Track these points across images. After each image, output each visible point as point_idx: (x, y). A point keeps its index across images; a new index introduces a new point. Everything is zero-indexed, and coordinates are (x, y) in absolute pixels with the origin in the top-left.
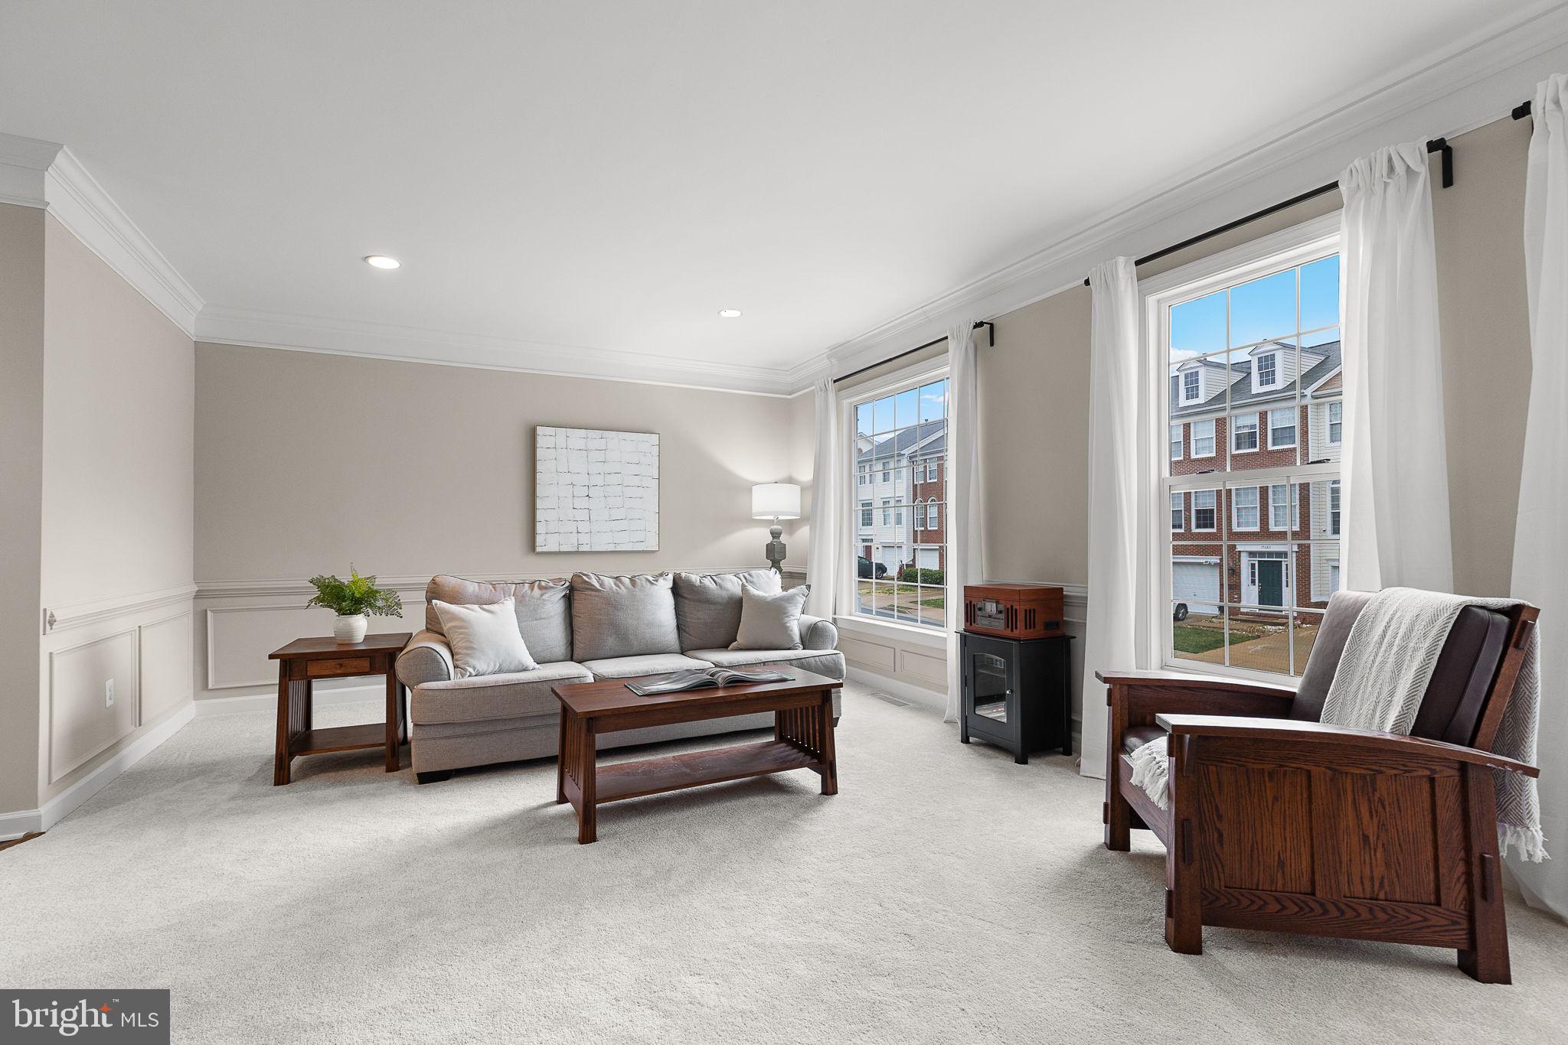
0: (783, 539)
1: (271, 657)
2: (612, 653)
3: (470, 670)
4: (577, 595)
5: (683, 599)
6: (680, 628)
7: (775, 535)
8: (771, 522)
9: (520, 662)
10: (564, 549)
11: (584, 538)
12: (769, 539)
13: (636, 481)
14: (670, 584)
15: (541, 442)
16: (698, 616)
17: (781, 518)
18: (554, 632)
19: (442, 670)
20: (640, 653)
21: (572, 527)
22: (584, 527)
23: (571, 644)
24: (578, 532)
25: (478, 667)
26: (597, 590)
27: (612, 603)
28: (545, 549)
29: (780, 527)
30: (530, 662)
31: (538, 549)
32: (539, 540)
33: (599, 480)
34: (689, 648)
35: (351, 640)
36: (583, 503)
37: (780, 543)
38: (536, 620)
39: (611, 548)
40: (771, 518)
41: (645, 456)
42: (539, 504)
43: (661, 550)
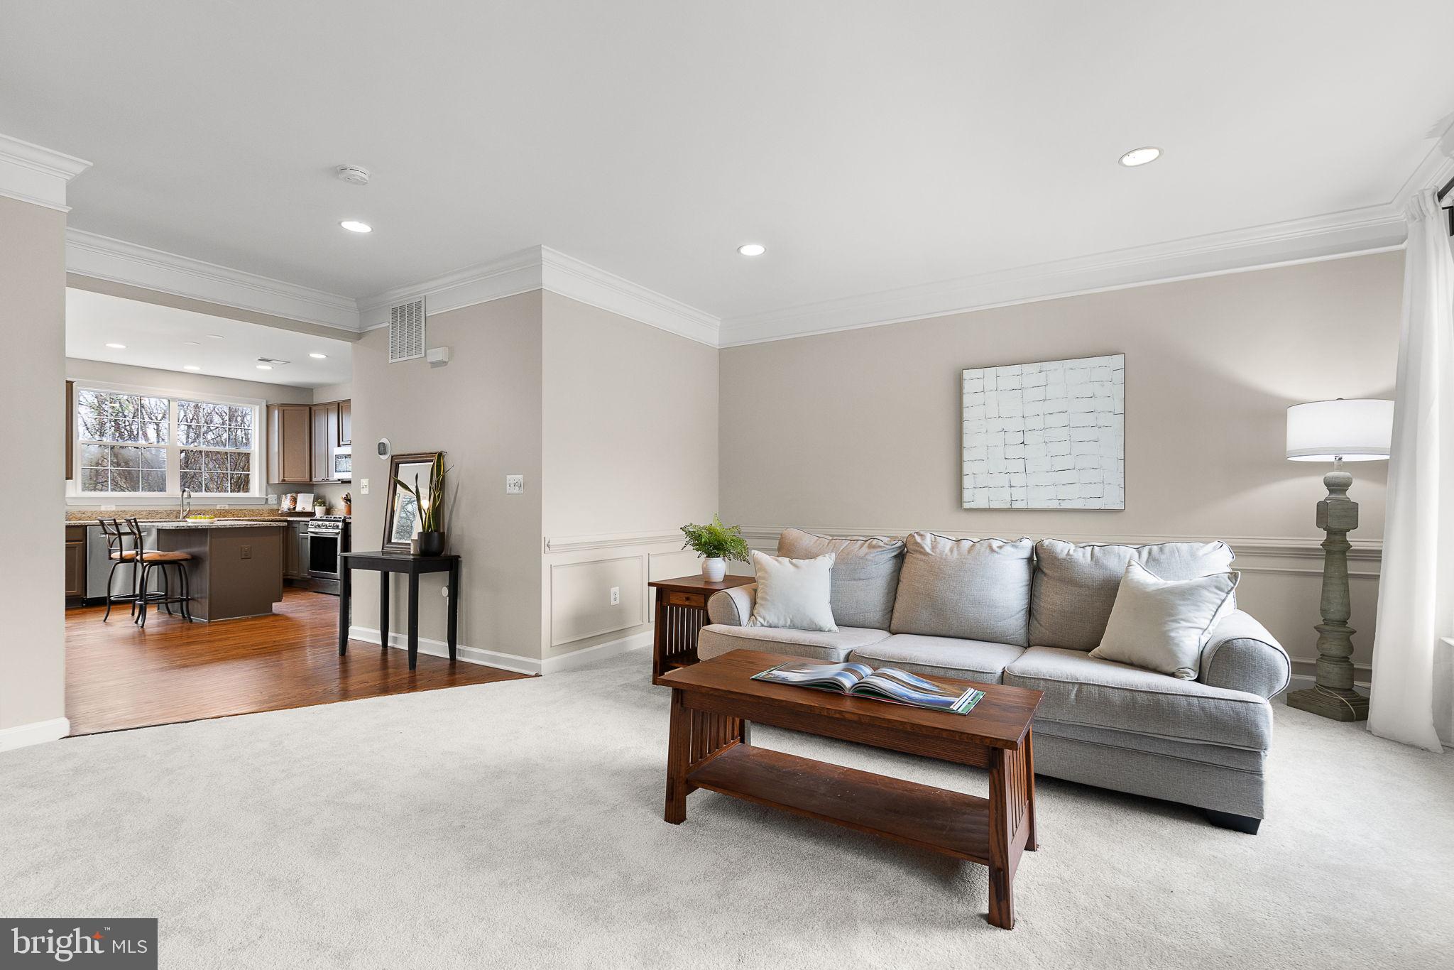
0: (1352, 494)
1: (650, 584)
2: (927, 630)
3: (762, 621)
4: (908, 559)
5: (1043, 575)
6: (1030, 612)
7: (1338, 487)
8: (1329, 465)
9: (812, 622)
10: (994, 505)
11: (1018, 494)
12: (1324, 493)
13: (1090, 419)
14: (1026, 554)
15: (967, 387)
16: (1054, 598)
17: (1346, 458)
18: (872, 594)
19: (734, 615)
20: (964, 636)
21: (1004, 480)
22: (1018, 480)
23: (890, 610)
24: (1011, 487)
25: (768, 618)
26: (926, 554)
27: (936, 569)
28: (972, 505)
29: (1348, 474)
30: (828, 621)
31: (966, 505)
32: (967, 495)
33: (1037, 423)
34: (1037, 641)
35: (709, 579)
36: (1020, 452)
37: (1348, 501)
38: (855, 580)
39: (1054, 505)
40: (1331, 458)
41: (1103, 386)
42: (966, 456)
43: (1126, 509)
